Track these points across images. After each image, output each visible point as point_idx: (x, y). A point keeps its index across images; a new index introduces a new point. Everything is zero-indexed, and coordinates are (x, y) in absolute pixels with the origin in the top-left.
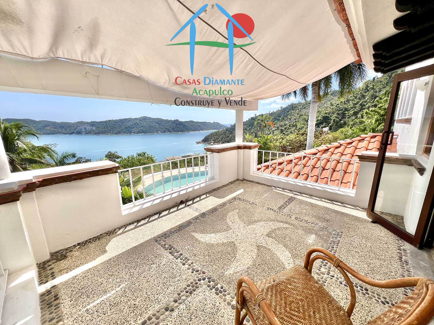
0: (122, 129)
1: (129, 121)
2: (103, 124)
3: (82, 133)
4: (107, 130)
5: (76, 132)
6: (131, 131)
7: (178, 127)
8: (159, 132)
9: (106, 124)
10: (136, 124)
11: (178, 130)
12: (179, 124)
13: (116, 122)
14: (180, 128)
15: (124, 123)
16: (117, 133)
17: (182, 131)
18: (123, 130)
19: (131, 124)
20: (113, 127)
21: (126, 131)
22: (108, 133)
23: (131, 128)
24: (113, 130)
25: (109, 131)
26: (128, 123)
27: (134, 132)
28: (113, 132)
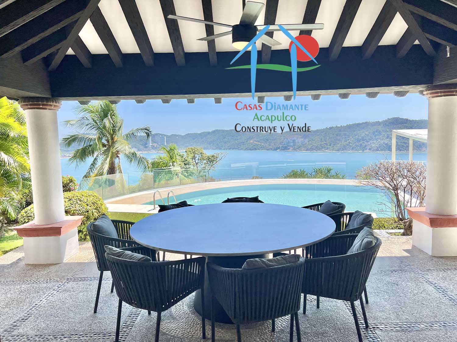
1: (363, 128)
2: (320, 134)
3: (289, 149)
4: (325, 144)
5: (282, 147)
6: (366, 146)
9: (325, 134)
13: (341, 129)
15: (354, 131)
16: (340, 149)
18: (351, 144)
19: (367, 133)
20: (335, 138)
21: (356, 145)
22: (326, 149)
23: (366, 139)
24: (334, 145)
25: (327, 145)
26: (361, 131)
27: (371, 148)
28: (333, 148)
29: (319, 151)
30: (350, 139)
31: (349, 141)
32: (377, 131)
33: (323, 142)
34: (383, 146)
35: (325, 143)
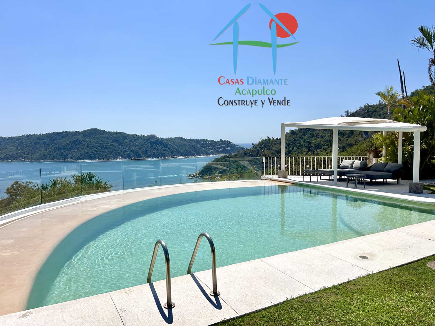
0: (50, 151)
1: (64, 137)
2: (15, 142)
4: (23, 153)
6: (67, 155)
7: (155, 148)
8: (119, 157)
9: (22, 142)
10: (77, 143)
11: (154, 153)
12: (156, 143)
13: (40, 137)
14: (158, 150)
15: (54, 140)
16: (40, 158)
17: (162, 155)
18: (51, 153)
19: (68, 142)
20: (33, 147)
21: (57, 154)
22: (23, 158)
23: (67, 149)
24: (33, 153)
25: (24, 154)
26: (62, 140)
27: (72, 156)
28: (32, 158)
29: (15, 161)
30: (50, 148)
31: (50, 149)
32: (77, 141)
33: (19, 150)
34: (84, 155)
35: (22, 151)
